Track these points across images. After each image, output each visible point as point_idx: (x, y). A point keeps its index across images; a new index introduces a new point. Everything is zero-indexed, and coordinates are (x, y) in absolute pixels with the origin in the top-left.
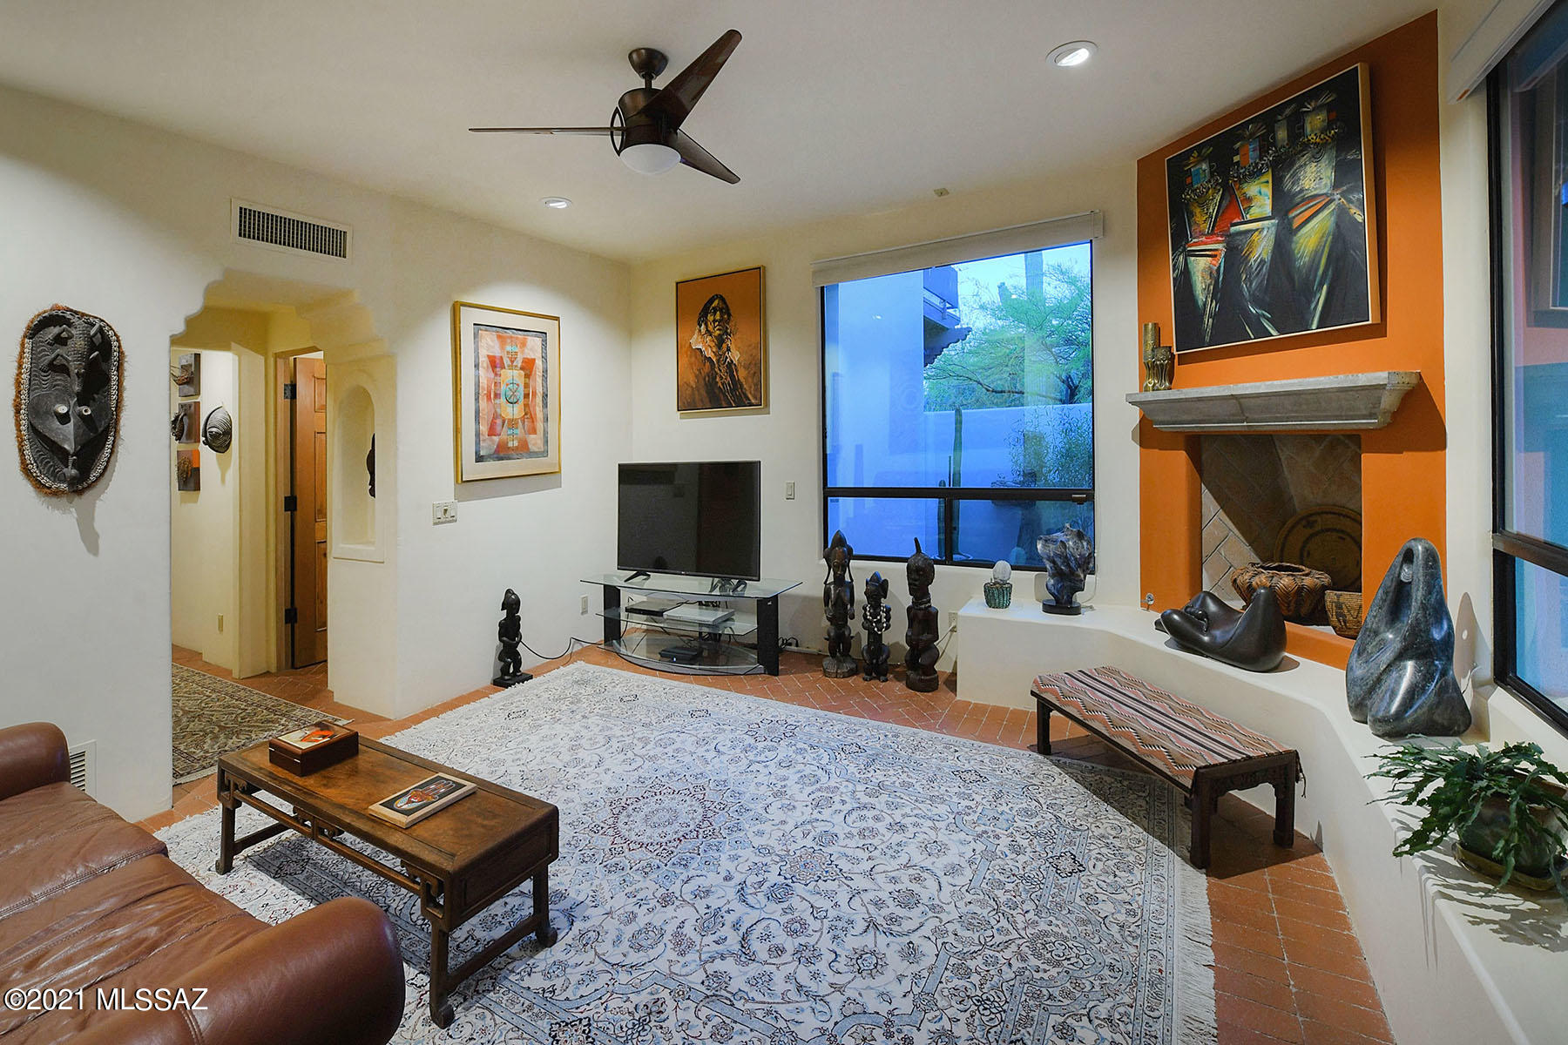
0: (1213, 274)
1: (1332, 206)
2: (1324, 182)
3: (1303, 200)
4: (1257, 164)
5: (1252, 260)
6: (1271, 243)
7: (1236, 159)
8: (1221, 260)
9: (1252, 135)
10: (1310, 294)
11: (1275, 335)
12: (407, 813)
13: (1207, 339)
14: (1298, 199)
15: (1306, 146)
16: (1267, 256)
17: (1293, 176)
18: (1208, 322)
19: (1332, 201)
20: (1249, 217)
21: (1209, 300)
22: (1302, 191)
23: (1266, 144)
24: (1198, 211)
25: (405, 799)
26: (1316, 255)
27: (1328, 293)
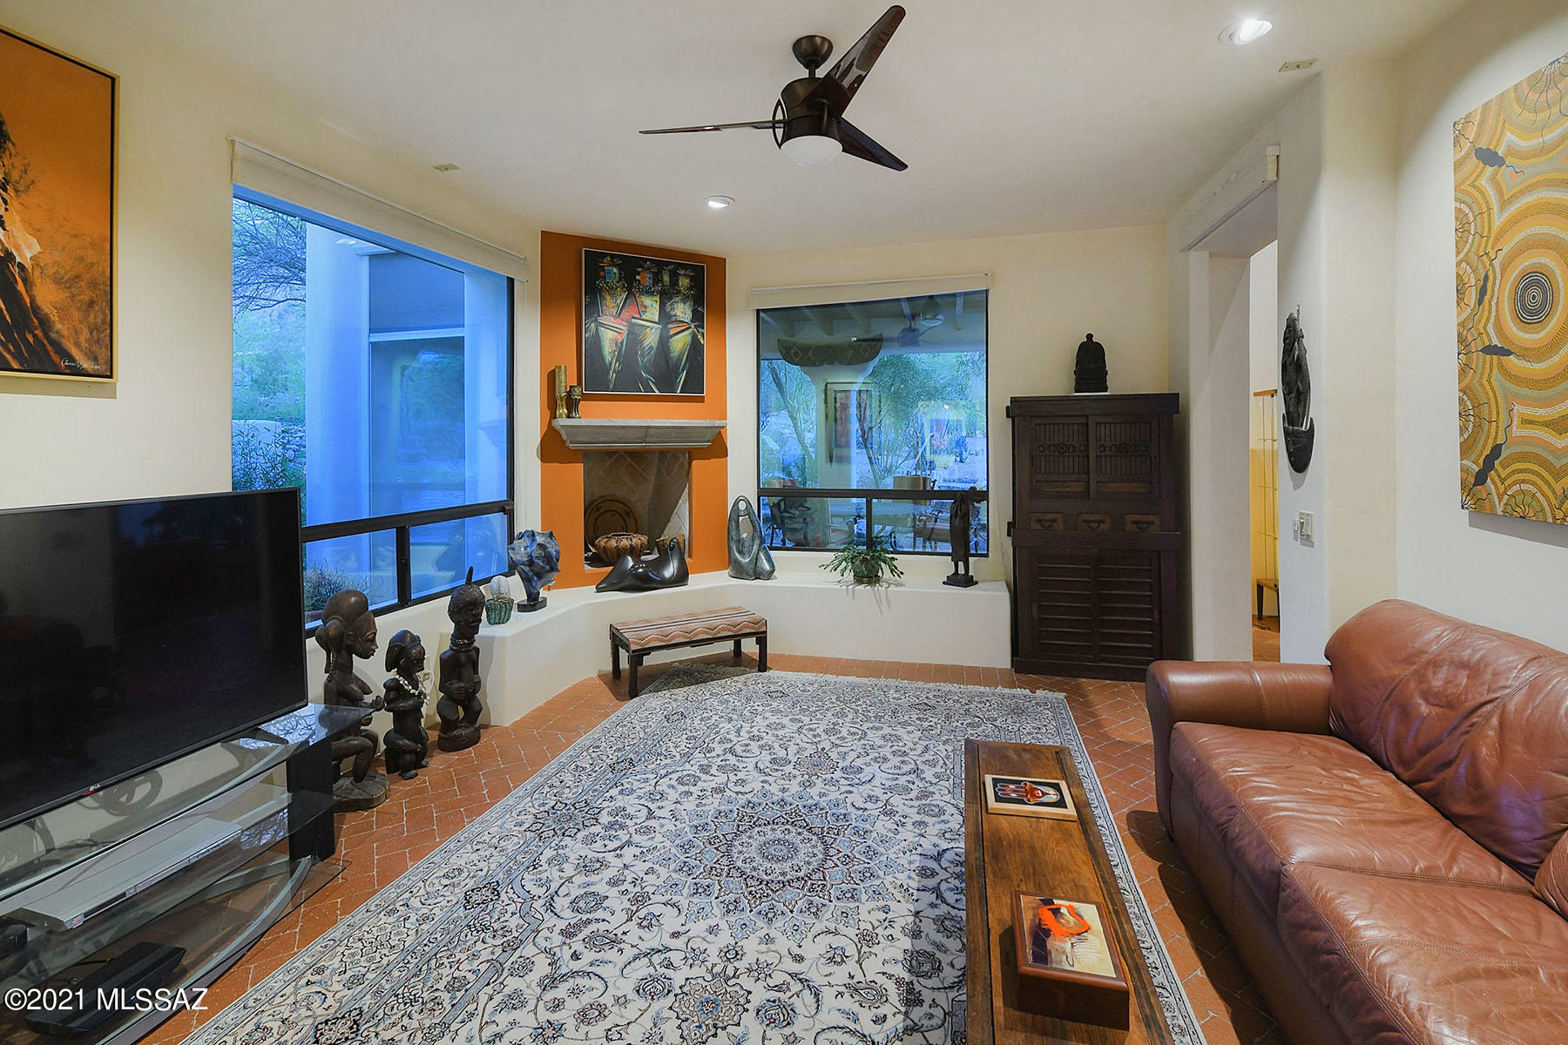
0: (619, 345)
1: (690, 330)
2: (687, 316)
3: (676, 321)
4: (651, 289)
5: (645, 345)
6: (658, 338)
7: (638, 277)
8: (625, 336)
9: (648, 269)
10: (678, 374)
11: (657, 393)
12: (1056, 787)
13: (611, 387)
14: (673, 319)
15: (679, 292)
16: (655, 345)
17: (672, 304)
18: (612, 376)
19: (690, 328)
20: (644, 317)
21: (614, 361)
22: (675, 315)
23: (657, 279)
24: (608, 297)
25: (1045, 799)
26: (681, 355)
27: (686, 376)
